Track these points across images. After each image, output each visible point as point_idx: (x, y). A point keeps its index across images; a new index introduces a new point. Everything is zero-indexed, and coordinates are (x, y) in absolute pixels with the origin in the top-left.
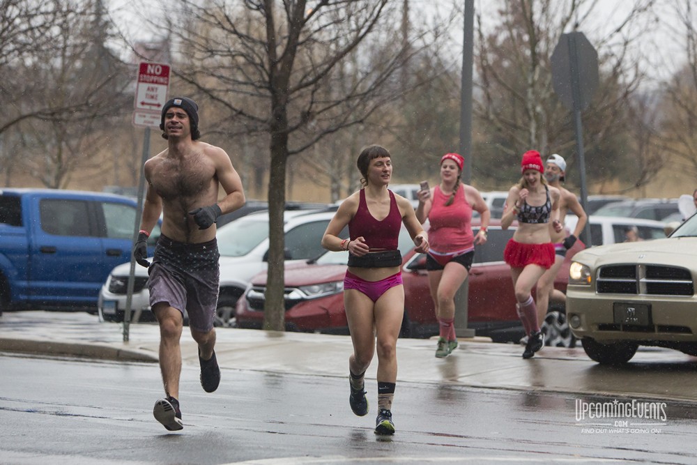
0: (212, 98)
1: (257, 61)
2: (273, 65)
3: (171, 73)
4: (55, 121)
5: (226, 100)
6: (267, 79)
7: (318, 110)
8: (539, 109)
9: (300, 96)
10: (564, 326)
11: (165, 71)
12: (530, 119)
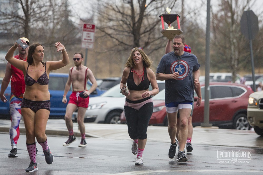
0: (111, 37)
1: (128, 23)
2: (134, 24)
3: (95, 28)
4: (50, 46)
5: (116, 37)
6: (132, 29)
7: (151, 41)
8: (235, 41)
9: (145, 36)
10: (246, 123)
11: (93, 27)
12: (231, 45)
